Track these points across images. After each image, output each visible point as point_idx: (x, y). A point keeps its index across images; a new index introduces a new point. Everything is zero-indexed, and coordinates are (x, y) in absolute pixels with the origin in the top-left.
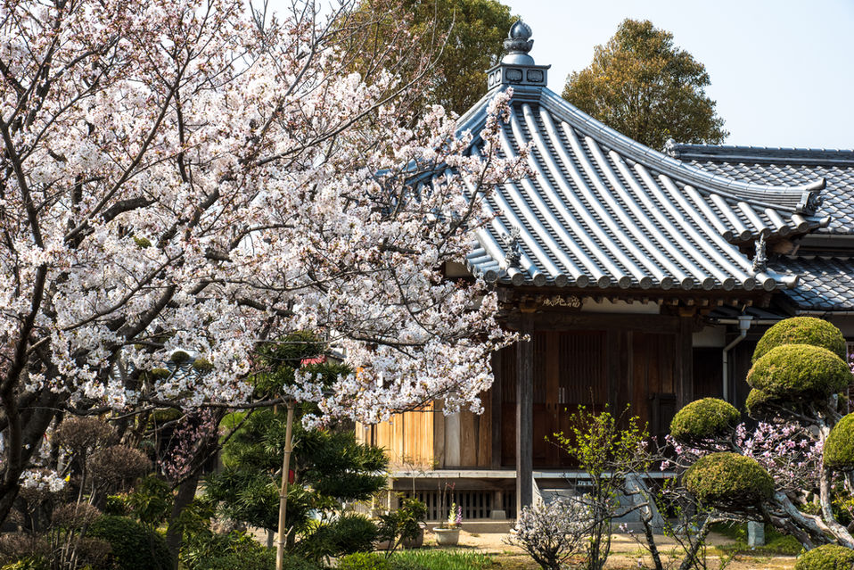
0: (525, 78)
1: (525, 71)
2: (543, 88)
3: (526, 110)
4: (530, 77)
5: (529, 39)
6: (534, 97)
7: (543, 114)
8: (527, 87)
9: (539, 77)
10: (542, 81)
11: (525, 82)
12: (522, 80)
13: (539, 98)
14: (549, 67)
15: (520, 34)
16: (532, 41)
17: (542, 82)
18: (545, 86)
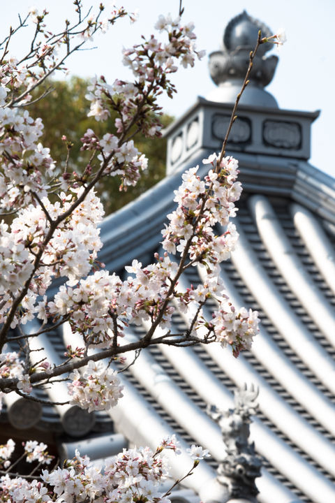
0: (257, 138)
1: (257, 121)
2: (302, 165)
3: (260, 210)
4: (271, 135)
5: (268, 54)
6: (279, 182)
7: (302, 221)
8: (261, 160)
9: (291, 137)
10: (300, 146)
11: (257, 146)
12: (249, 141)
13: (291, 184)
14: (313, 117)
15: (245, 40)
16: (275, 59)
17: (300, 151)
18: (305, 159)
